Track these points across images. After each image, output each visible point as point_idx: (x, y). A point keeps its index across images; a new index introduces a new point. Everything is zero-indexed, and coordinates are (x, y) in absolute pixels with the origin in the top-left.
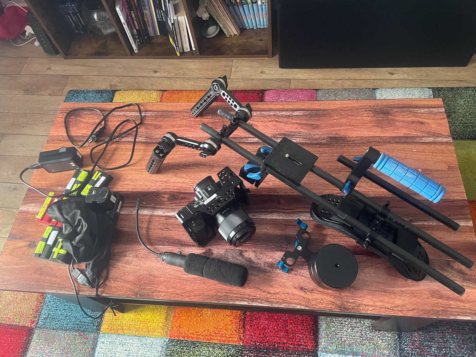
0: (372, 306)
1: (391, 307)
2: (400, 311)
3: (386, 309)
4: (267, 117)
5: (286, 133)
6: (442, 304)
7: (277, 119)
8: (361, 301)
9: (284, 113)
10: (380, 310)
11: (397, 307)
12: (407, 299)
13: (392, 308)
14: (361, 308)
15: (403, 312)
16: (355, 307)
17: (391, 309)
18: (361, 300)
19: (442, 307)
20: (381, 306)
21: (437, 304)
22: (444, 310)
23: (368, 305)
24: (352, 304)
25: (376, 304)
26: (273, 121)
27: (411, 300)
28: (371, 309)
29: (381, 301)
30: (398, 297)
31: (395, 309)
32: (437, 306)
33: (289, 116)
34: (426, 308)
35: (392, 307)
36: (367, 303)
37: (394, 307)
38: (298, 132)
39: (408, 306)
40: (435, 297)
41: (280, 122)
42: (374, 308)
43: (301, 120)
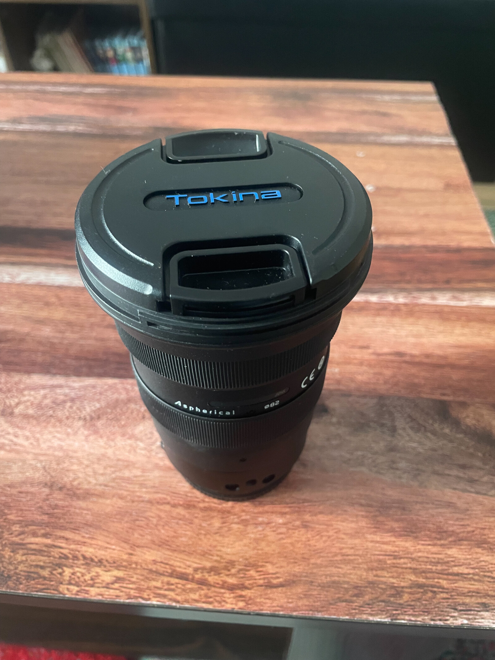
0: (116, 565)
1: (196, 570)
2: (232, 588)
3: (174, 580)
6: (413, 559)
8: (77, 543)
10: (145, 585)
11: (227, 568)
12: (272, 536)
13: (198, 576)
14: (68, 572)
15: (244, 593)
16: (42, 567)
17: (193, 580)
18: (78, 538)
19: (415, 571)
20: (154, 568)
21: (395, 557)
22: (421, 586)
23: (100, 563)
24: (33, 557)
25: (134, 559)
27: (289, 541)
28: (107, 577)
29: (163, 544)
30: (235, 526)
31: (212, 578)
32: (394, 566)
34: (344, 575)
35: (203, 569)
36: (101, 554)
37: (212, 570)
39: (270, 568)
40: (388, 531)
42: (120, 574)
43: (98, 100)
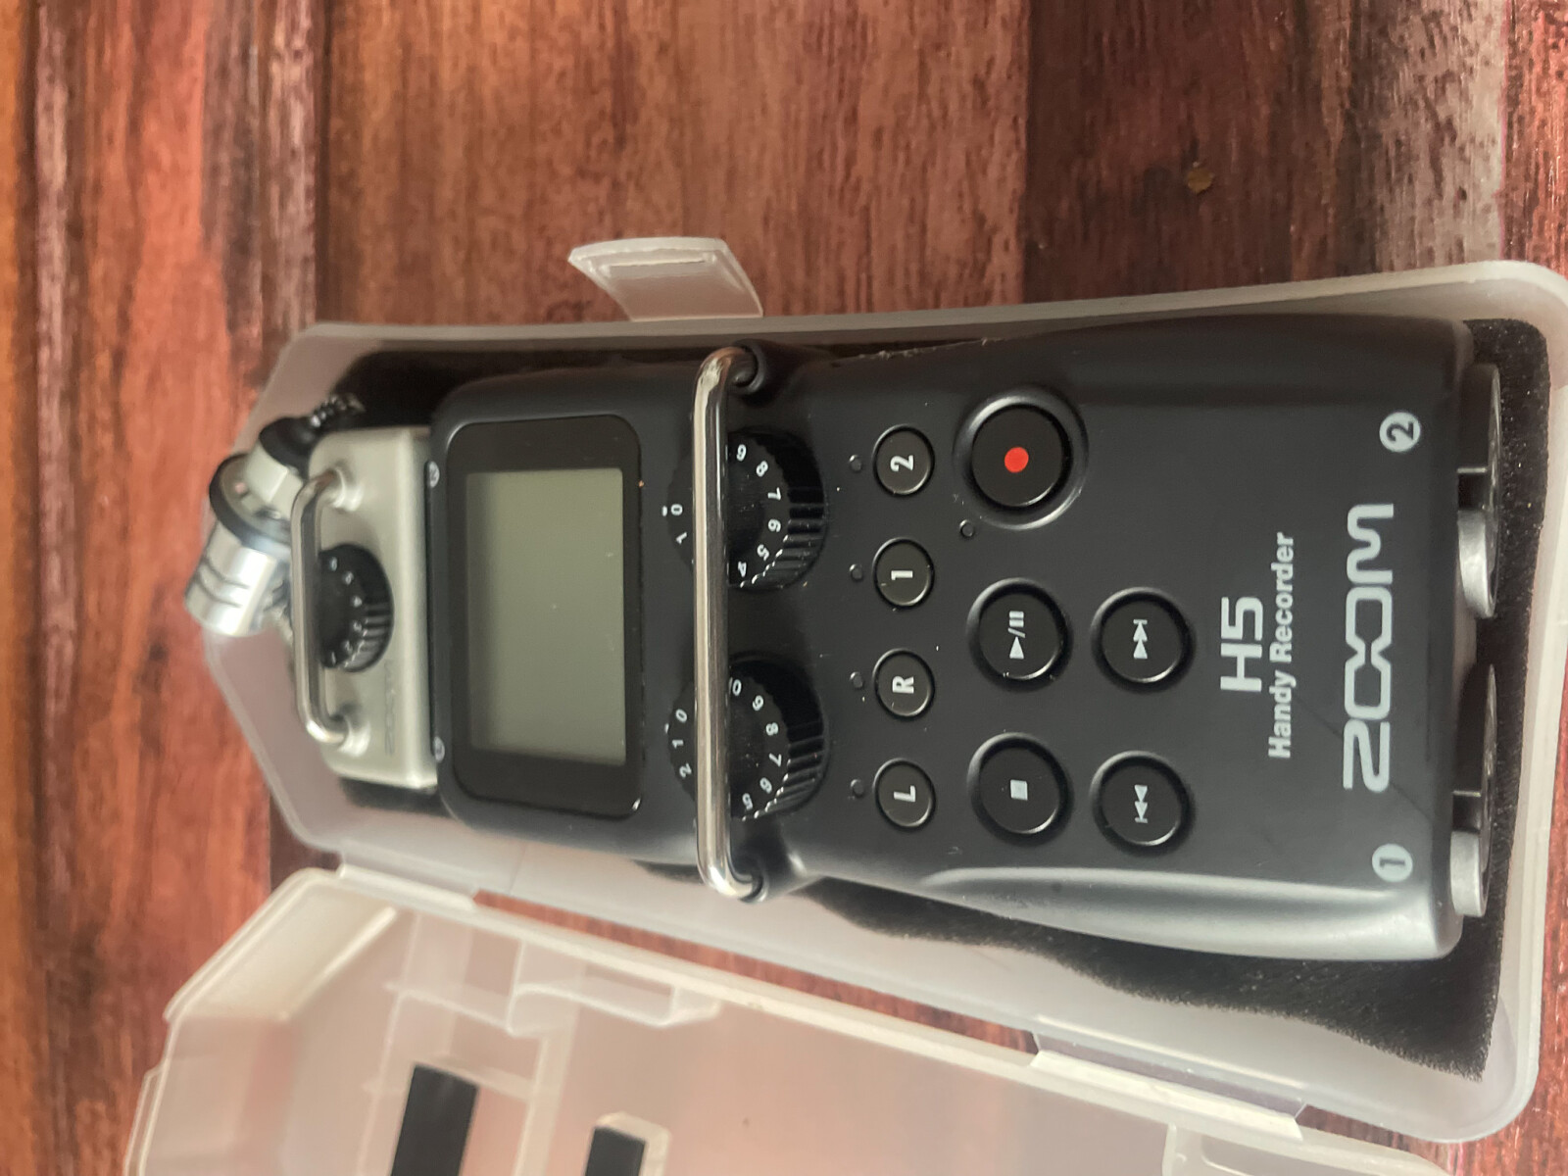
4: (85, 475)
5: (219, 241)
7: (104, 361)
9: (52, 294)
26: (116, 407)
33: (76, 231)
38: (215, 90)
41: (124, 321)
43: (106, 88)
